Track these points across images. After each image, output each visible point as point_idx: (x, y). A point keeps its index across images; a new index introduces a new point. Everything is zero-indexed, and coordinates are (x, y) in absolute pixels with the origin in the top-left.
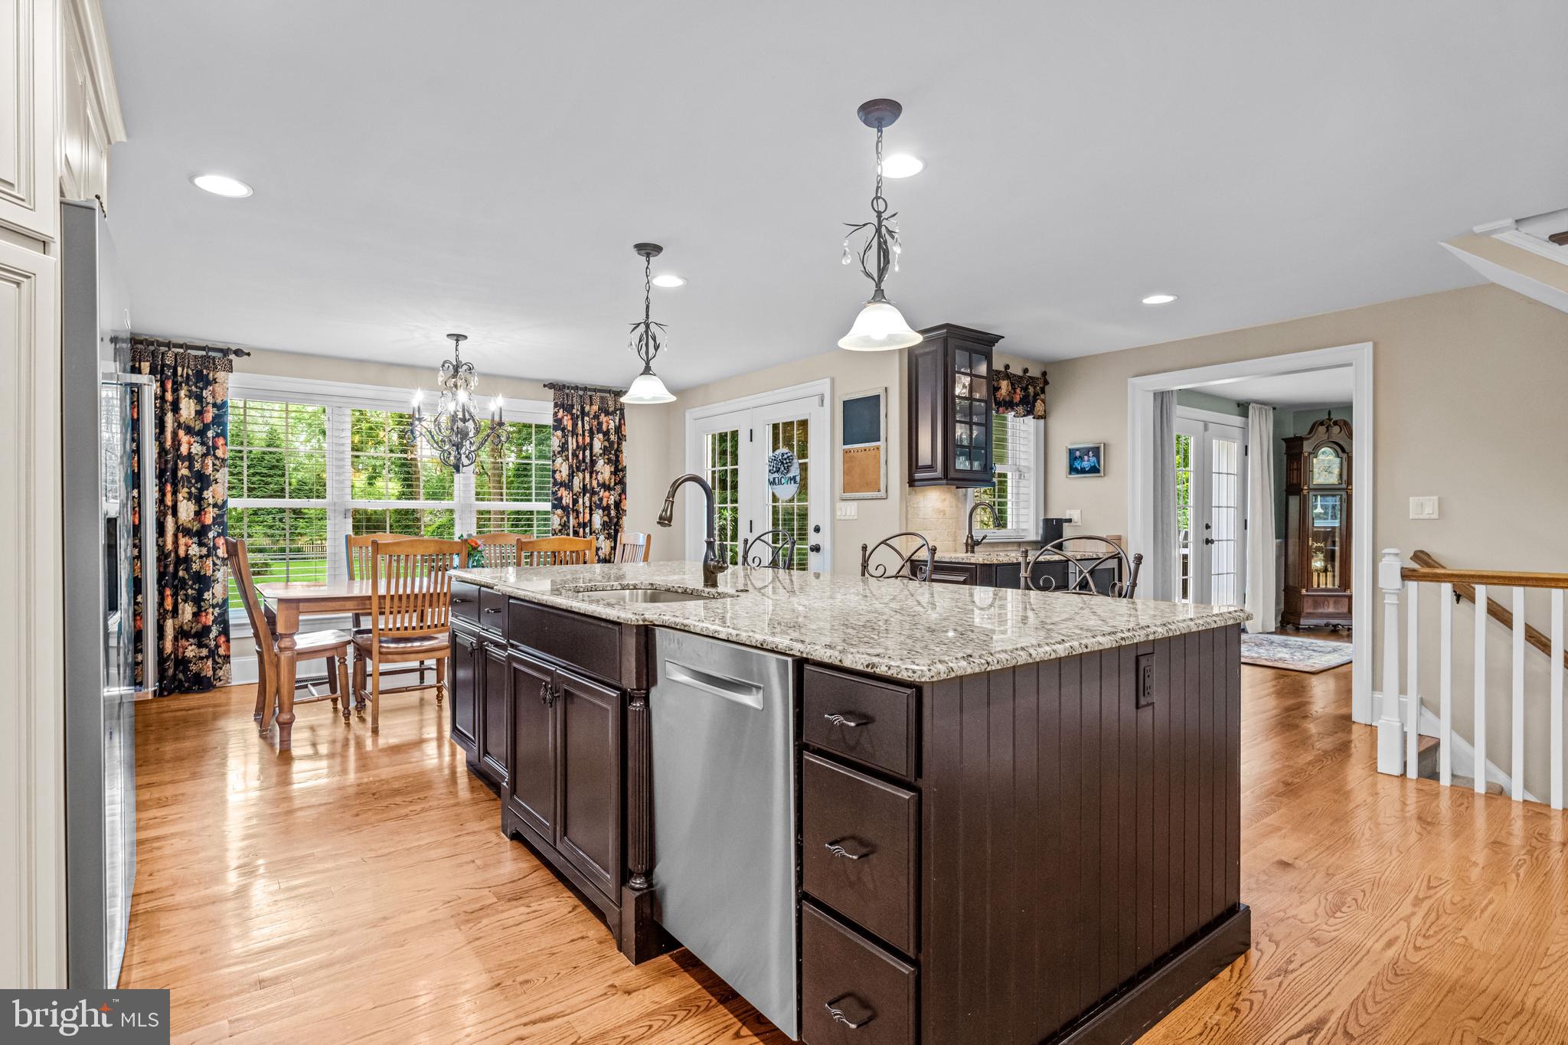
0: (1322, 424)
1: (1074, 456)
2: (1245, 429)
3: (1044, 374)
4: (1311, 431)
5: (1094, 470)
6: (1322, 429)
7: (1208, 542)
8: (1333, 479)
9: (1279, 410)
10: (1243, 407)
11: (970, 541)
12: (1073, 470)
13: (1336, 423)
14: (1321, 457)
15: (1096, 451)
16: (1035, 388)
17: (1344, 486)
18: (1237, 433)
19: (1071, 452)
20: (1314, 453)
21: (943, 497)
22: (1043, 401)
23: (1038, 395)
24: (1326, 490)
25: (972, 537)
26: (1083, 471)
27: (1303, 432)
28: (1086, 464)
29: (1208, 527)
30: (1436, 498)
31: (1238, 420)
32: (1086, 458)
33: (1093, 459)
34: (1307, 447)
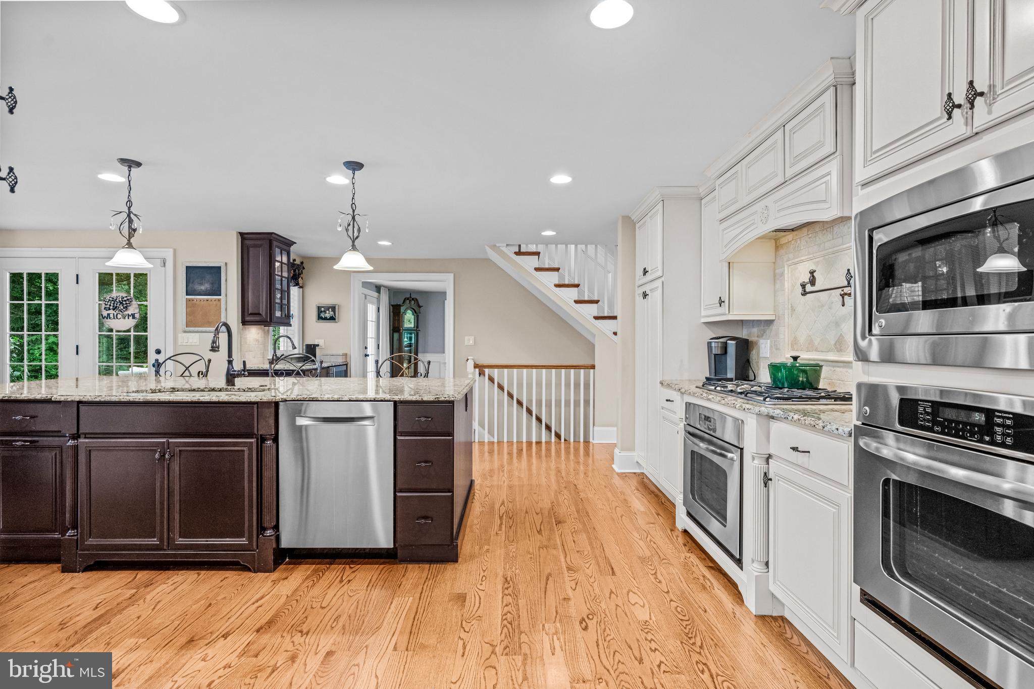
0: (408, 299)
1: (320, 310)
2: (378, 299)
3: (302, 263)
4: (403, 303)
5: (332, 319)
6: (408, 301)
7: (366, 355)
8: (412, 325)
9: (394, 292)
10: (378, 288)
11: (275, 357)
12: (320, 318)
13: (413, 299)
14: (407, 314)
15: (333, 308)
16: (299, 271)
17: (415, 329)
18: (375, 300)
19: (319, 308)
20: (405, 313)
21: (258, 333)
22: (302, 278)
23: (300, 275)
24: (409, 330)
25: (276, 355)
26: (326, 319)
27: (400, 302)
28: (328, 315)
29: (366, 348)
30: (473, 337)
31: (376, 294)
32: (327, 312)
33: (332, 313)
34: (402, 309)
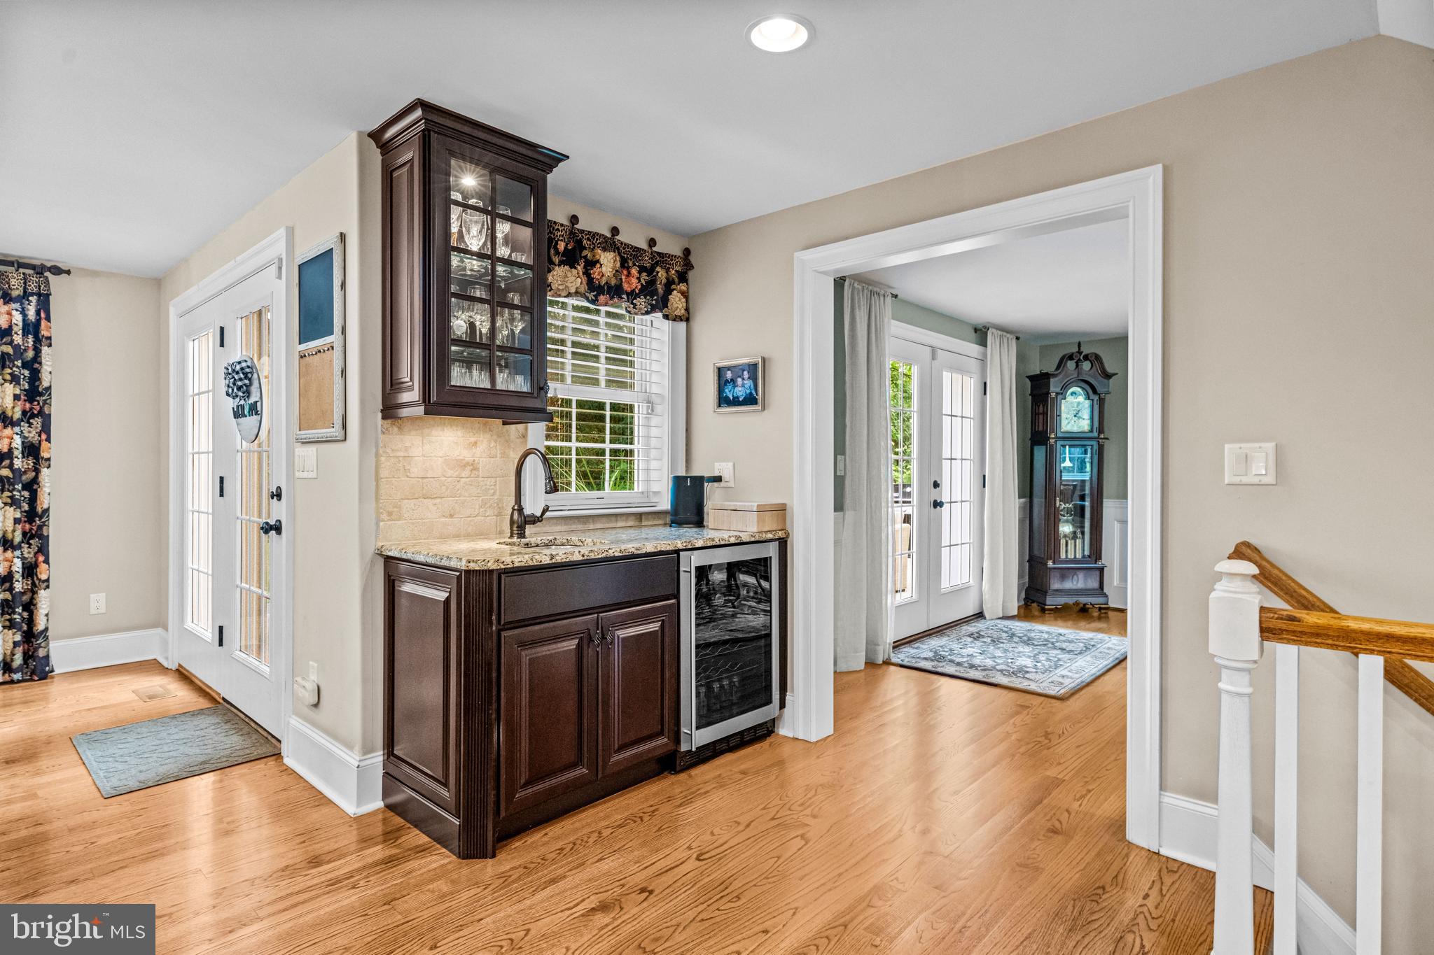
0: (1071, 357)
1: (723, 378)
2: (983, 361)
3: (687, 252)
4: (1058, 368)
5: (751, 400)
6: (1071, 365)
7: (937, 504)
8: (1084, 424)
9: (1022, 339)
10: (981, 333)
11: (516, 516)
12: (723, 401)
13: (1086, 358)
14: (1070, 398)
16: (667, 271)
17: (1095, 434)
18: (974, 365)
19: (720, 371)
20: (1062, 394)
21: (473, 439)
22: (685, 295)
23: (673, 282)
24: (1074, 439)
25: (521, 510)
26: (735, 402)
27: (1050, 367)
28: (740, 392)
29: (936, 485)
30: (1270, 446)
31: (974, 349)
32: (739, 380)
33: (749, 383)
34: (1054, 387)
